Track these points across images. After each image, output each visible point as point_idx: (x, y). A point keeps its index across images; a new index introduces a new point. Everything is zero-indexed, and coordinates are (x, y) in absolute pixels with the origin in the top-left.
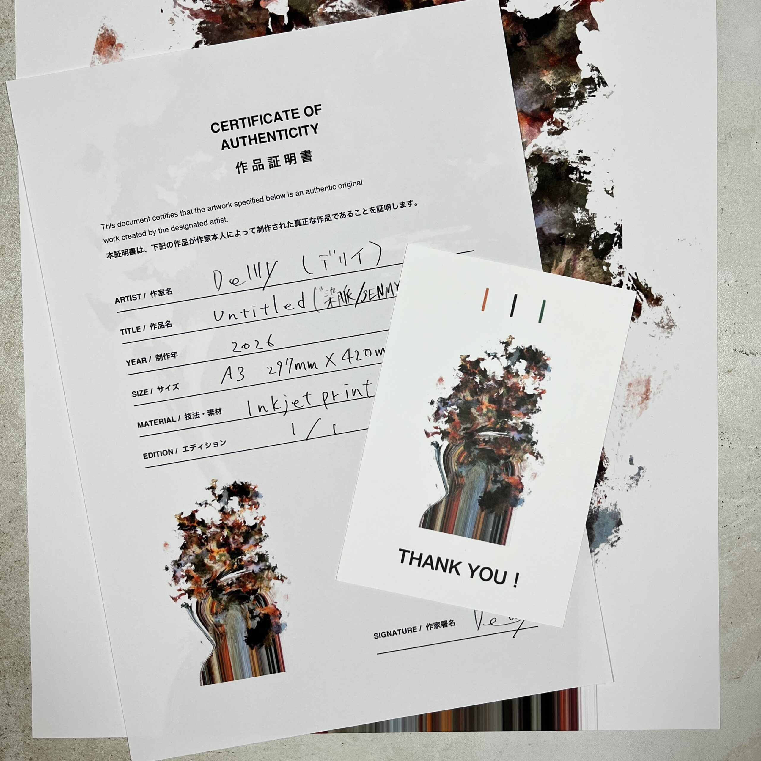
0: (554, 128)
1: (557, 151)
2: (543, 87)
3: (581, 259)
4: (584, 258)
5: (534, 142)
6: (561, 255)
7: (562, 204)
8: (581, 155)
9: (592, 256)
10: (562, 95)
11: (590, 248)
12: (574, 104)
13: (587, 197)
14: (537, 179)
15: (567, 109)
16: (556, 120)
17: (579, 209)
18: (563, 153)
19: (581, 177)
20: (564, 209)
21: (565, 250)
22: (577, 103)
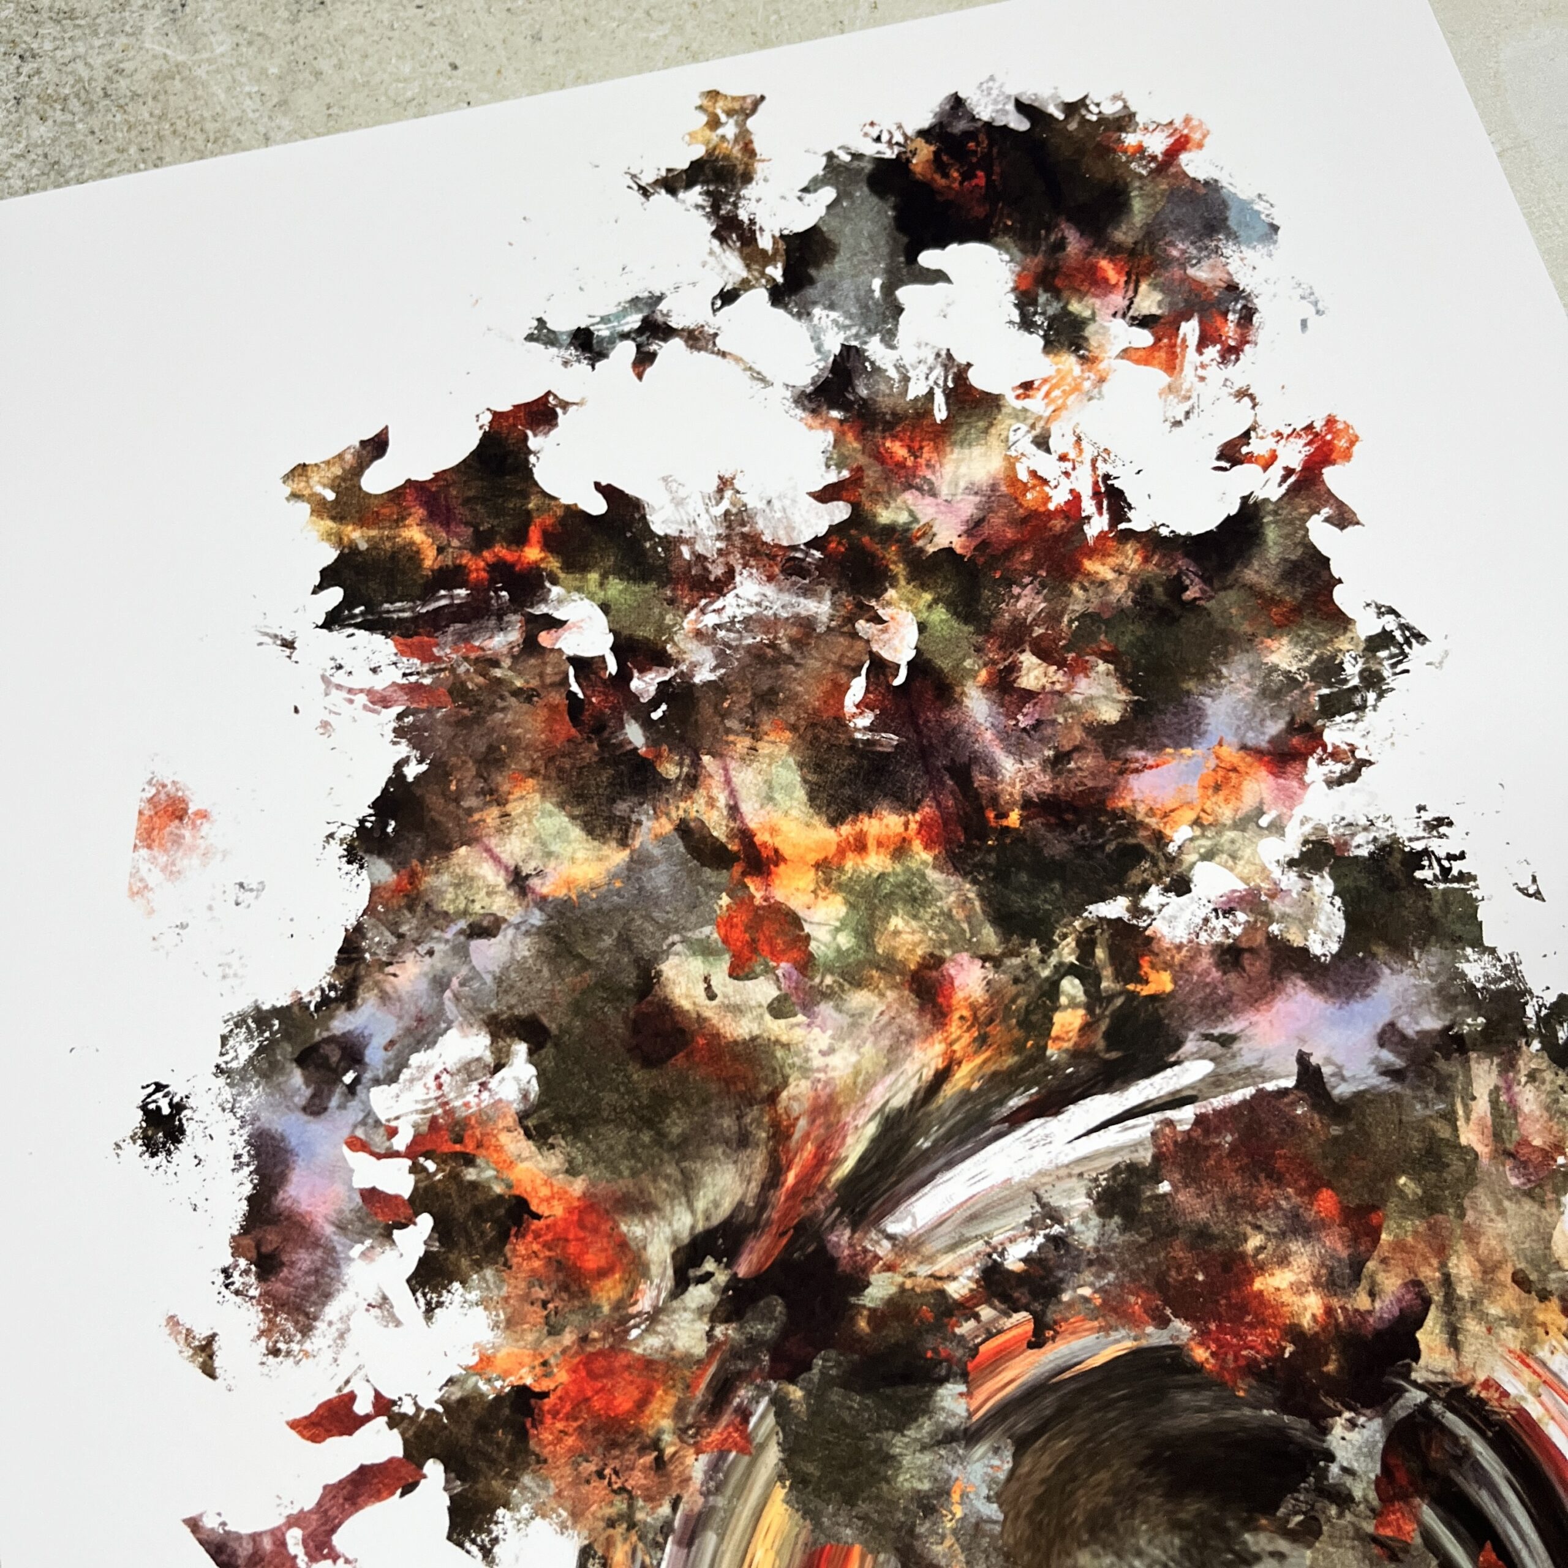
0: (1338, 768)
1: (1363, 822)
2: (1277, 677)
3: (1523, 1080)
4: (1532, 1077)
5: (1299, 812)
6: (1469, 1082)
7: (1422, 949)
8: (1427, 816)
9: (1549, 1067)
10: (1330, 685)
11: (1536, 1045)
12: (1364, 700)
13: (1480, 917)
14: (1338, 901)
15: (1352, 715)
16: (1335, 747)
17: (1469, 951)
18: (1379, 823)
19: (1445, 871)
20: (1433, 960)
21: (1474, 1066)
22: (1371, 696)
